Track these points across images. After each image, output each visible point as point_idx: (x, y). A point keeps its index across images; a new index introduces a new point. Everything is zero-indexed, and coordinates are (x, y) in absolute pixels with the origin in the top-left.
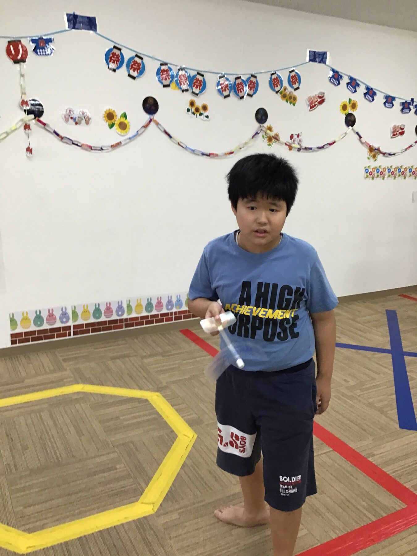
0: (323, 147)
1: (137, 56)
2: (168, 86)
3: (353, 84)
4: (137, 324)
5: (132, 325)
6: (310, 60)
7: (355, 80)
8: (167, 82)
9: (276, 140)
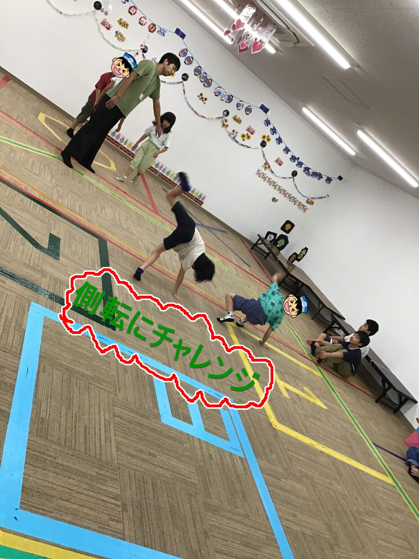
0: (244, 146)
1: (192, 57)
2: (196, 75)
3: (274, 131)
4: (124, 151)
5: (122, 149)
6: (260, 108)
7: (276, 130)
8: (197, 74)
9: (226, 127)
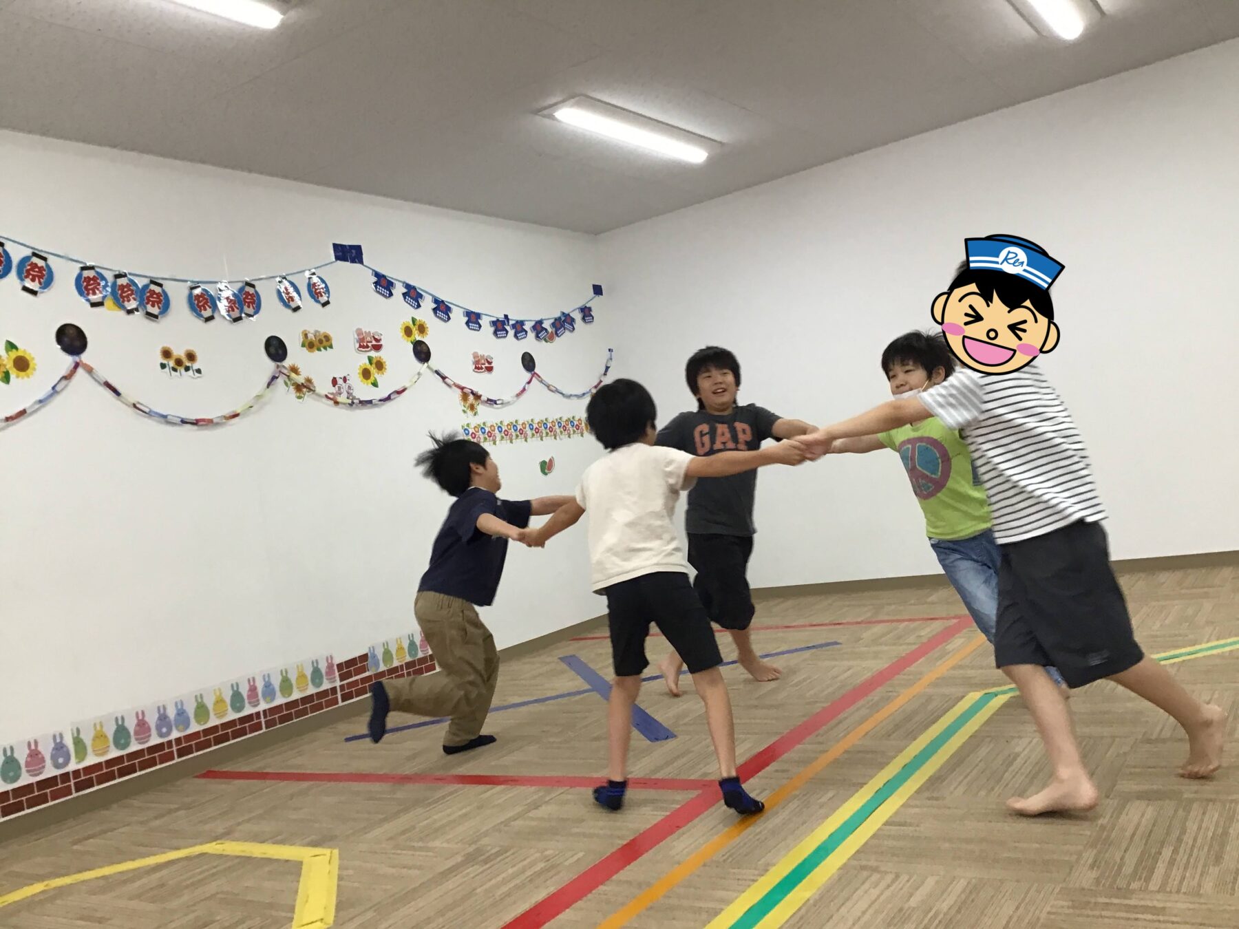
0: (388, 398)
1: (35, 255)
2: (101, 304)
3: (413, 295)
4: (101, 780)
5: (89, 783)
6: (338, 258)
7: (414, 288)
8: (97, 297)
9: (310, 390)
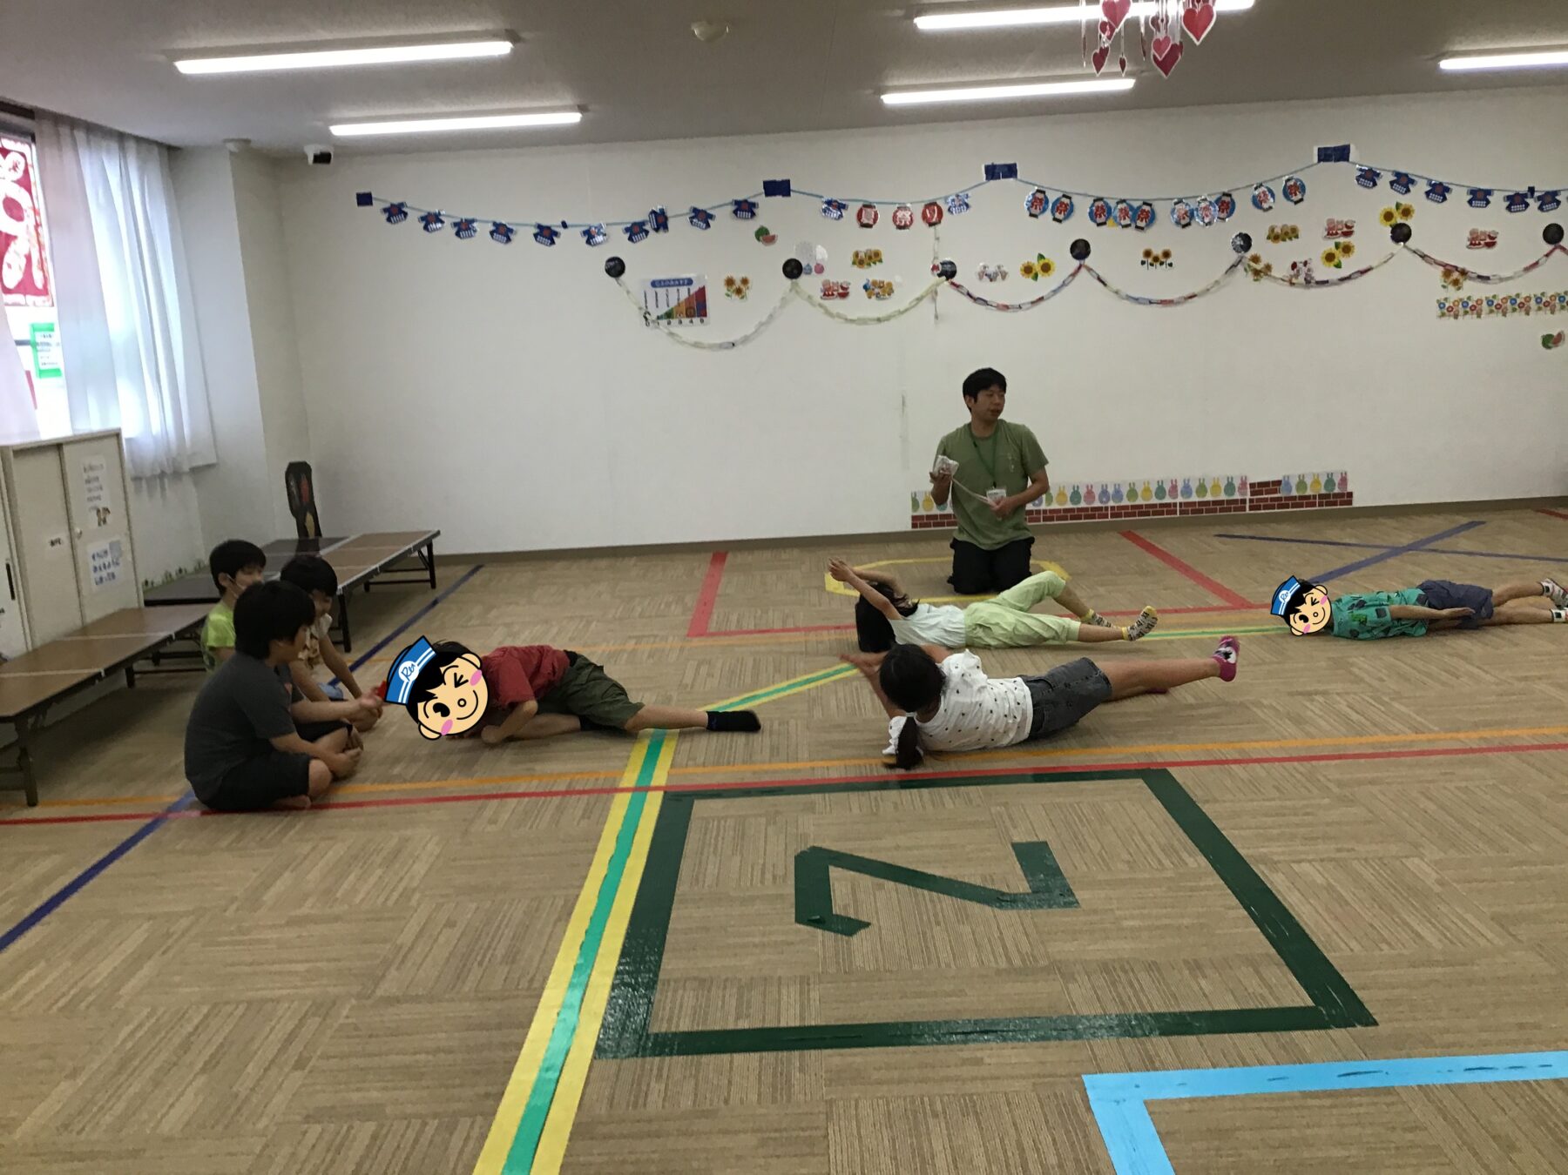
0: (1348, 278)
1: (1064, 196)
2: (1104, 223)
3: (1403, 182)
4: (1059, 518)
5: (1051, 519)
6: (1320, 160)
7: (1406, 175)
8: (1103, 219)
9: (1266, 275)
